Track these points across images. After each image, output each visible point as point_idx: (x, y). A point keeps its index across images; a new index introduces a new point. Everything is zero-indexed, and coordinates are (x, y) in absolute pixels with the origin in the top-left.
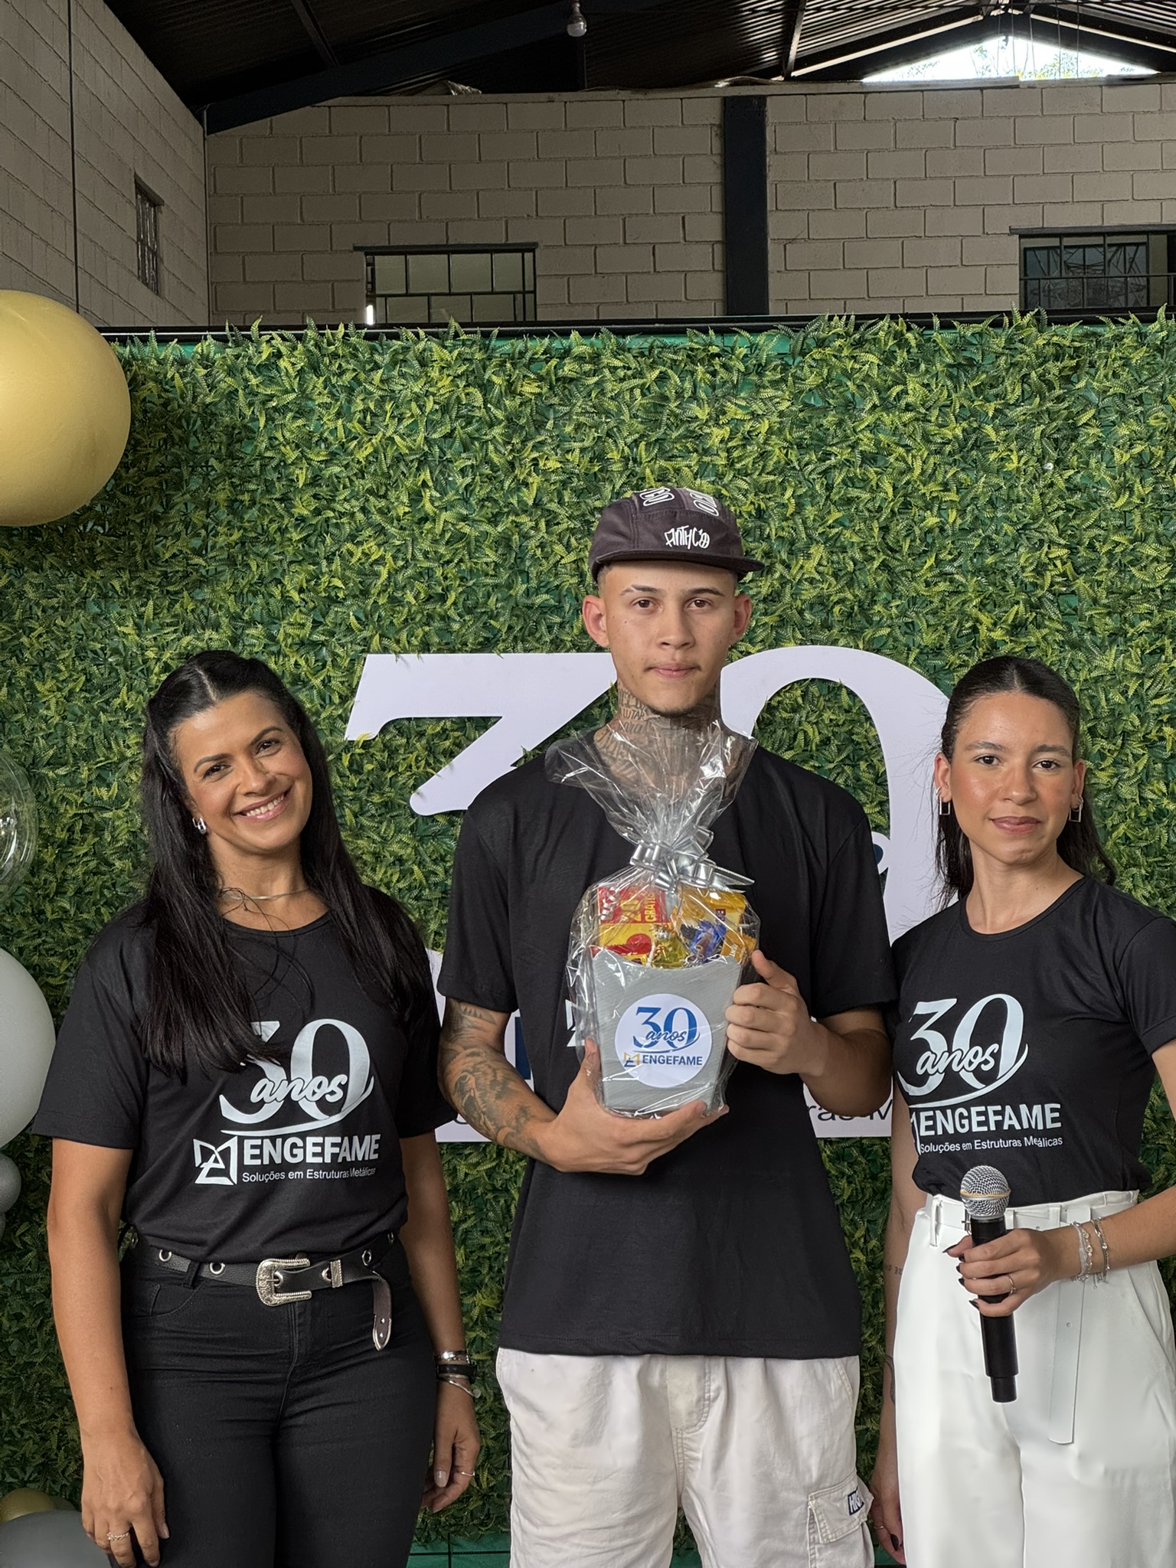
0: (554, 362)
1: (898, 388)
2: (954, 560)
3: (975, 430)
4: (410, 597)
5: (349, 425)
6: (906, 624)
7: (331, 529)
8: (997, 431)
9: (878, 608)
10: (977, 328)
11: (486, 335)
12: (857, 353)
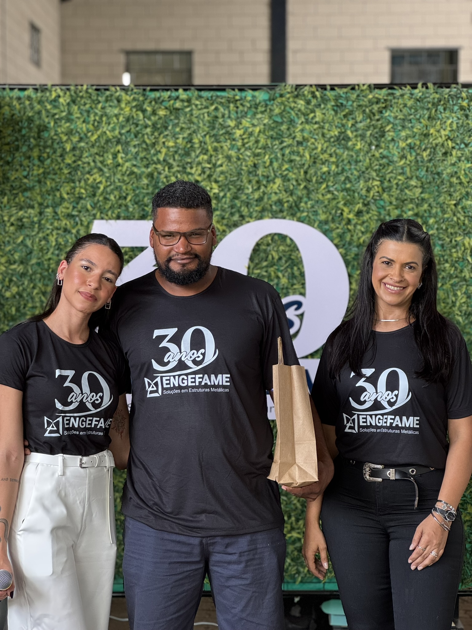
0: (172, 102)
1: (312, 115)
2: (334, 185)
3: (343, 133)
4: (112, 197)
5: (88, 126)
6: (314, 211)
7: (81, 169)
8: (352, 132)
9: (302, 204)
10: (345, 90)
11: (144, 90)
12: (296, 100)
